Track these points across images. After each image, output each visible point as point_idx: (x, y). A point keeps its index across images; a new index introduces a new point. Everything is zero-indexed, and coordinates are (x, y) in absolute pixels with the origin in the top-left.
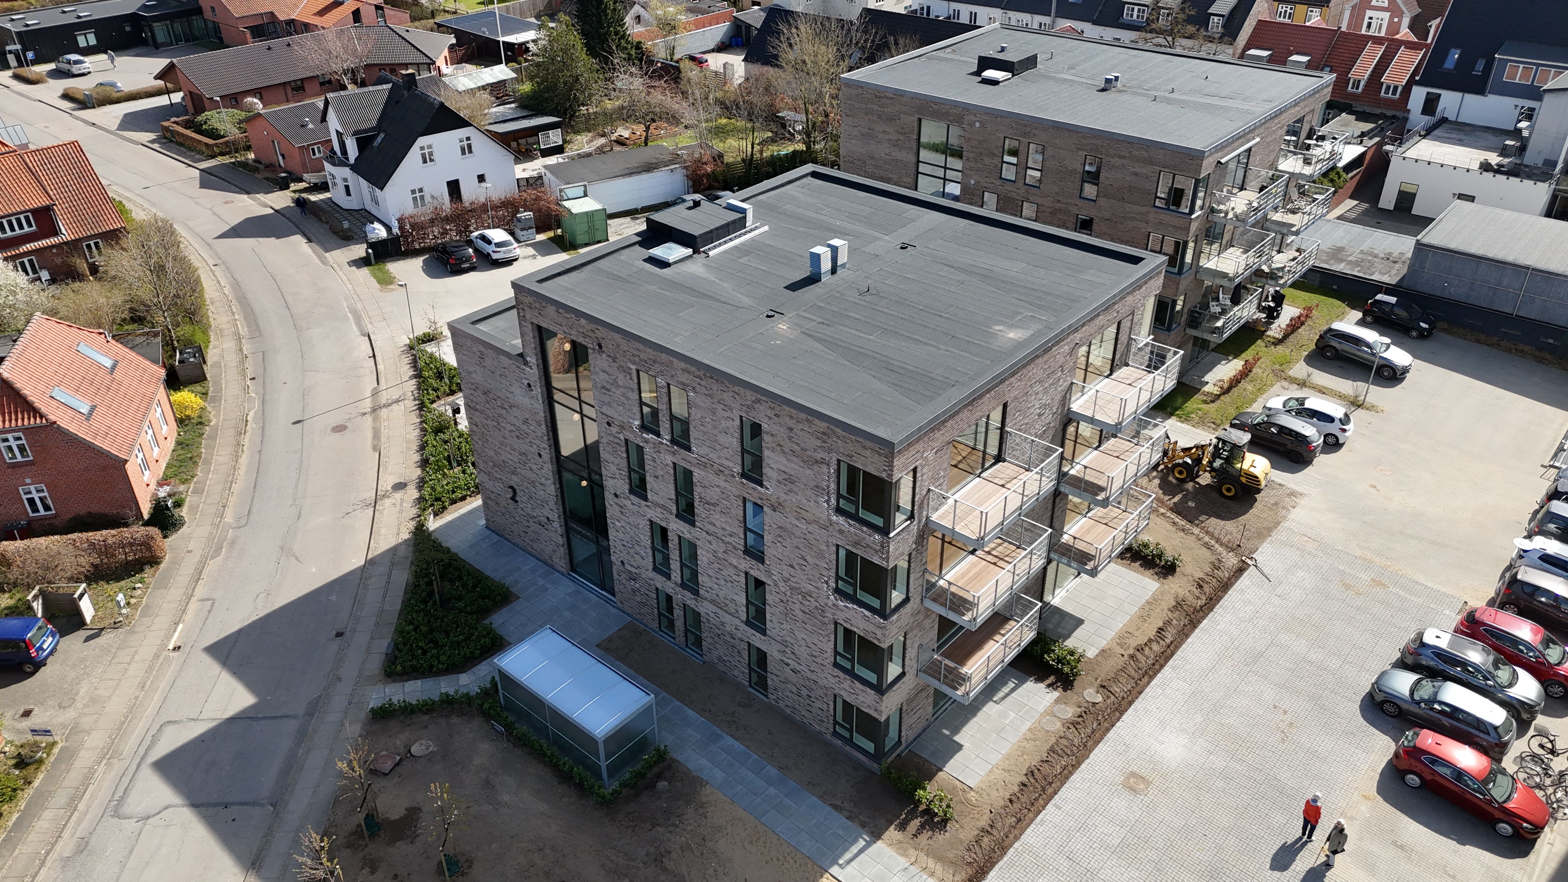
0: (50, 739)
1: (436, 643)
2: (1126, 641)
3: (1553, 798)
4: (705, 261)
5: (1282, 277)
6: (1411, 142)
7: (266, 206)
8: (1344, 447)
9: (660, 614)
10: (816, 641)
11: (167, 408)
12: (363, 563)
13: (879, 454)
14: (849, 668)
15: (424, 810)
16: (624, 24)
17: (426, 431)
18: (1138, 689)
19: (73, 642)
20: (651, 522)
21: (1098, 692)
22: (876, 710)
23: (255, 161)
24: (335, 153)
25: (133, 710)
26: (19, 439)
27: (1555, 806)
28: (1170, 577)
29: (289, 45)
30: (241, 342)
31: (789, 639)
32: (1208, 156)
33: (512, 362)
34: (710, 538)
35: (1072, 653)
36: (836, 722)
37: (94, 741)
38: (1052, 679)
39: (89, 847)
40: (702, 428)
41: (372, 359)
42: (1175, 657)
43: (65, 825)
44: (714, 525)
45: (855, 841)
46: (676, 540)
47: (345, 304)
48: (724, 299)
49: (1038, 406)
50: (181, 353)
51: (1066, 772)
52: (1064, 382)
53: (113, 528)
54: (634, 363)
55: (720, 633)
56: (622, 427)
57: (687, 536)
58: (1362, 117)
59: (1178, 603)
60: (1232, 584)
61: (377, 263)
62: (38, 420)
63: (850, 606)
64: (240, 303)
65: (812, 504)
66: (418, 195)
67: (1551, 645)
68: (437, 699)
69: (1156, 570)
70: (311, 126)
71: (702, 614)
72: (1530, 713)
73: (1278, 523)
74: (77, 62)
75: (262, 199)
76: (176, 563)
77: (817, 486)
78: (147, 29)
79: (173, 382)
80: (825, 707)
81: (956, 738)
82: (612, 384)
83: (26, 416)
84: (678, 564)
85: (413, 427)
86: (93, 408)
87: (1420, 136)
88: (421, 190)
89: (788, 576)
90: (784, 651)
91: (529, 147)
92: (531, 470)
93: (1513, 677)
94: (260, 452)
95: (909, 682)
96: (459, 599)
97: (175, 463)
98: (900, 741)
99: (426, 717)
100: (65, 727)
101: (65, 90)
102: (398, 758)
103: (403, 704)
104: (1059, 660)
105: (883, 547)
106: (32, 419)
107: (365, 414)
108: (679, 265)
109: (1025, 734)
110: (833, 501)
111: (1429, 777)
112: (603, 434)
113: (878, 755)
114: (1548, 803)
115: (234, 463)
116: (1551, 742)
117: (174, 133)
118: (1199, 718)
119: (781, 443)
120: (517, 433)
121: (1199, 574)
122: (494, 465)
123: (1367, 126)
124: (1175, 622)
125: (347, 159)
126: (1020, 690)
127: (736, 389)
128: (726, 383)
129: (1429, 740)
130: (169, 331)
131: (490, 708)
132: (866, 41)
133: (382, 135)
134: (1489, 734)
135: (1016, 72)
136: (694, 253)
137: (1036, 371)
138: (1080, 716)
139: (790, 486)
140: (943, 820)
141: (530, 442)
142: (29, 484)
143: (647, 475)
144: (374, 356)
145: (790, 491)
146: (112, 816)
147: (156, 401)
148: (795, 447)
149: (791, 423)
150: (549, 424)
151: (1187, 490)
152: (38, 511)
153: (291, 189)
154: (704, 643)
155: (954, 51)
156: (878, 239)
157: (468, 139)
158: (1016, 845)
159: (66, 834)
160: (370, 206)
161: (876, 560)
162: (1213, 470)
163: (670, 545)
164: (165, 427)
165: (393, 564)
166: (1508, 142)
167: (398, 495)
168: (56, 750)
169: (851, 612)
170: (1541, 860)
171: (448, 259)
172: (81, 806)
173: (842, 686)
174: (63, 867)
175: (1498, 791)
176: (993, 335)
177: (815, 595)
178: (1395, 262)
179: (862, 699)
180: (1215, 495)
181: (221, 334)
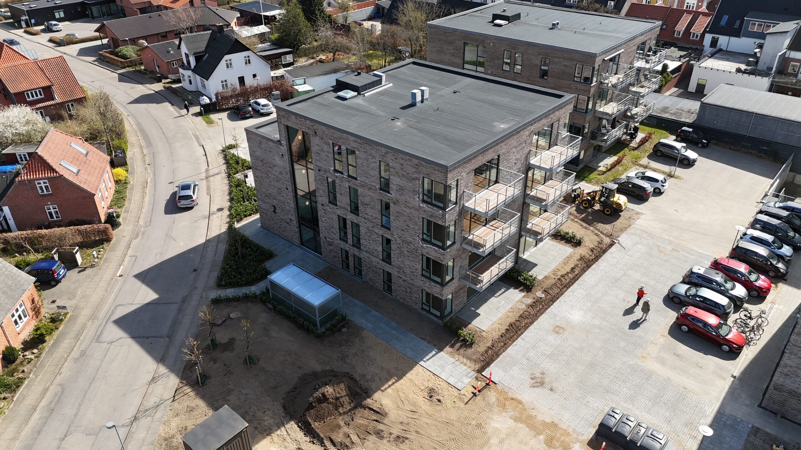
0: (65, 311)
1: (240, 274)
2: (557, 273)
3: (749, 337)
4: (363, 98)
5: (636, 118)
6: (704, 60)
7: (151, 90)
8: (664, 194)
9: (343, 261)
10: (413, 265)
11: (111, 175)
12: (204, 241)
13: (441, 172)
14: (429, 276)
15: (237, 339)
16: (323, 5)
17: (232, 186)
18: (561, 292)
19: (73, 273)
20: (339, 216)
21: (543, 293)
22: (441, 294)
23: (145, 70)
24: (184, 64)
25: (103, 301)
26: (46, 183)
27: (750, 340)
28: (578, 247)
29: (160, 15)
30: (142, 149)
31: (402, 265)
32: (599, 56)
33: (274, 144)
34: (366, 221)
35: (531, 276)
36: (423, 303)
37: (86, 313)
38: (522, 288)
39: (86, 354)
40: (362, 168)
41: (205, 156)
42: (579, 280)
43: (75, 345)
44: (368, 214)
45: (431, 352)
46: (350, 224)
47: (191, 132)
48: (372, 113)
49: (514, 159)
50: (115, 153)
51: (527, 325)
52: (527, 149)
53: (89, 224)
54: (331, 140)
55: (370, 266)
56: (325, 171)
57: (355, 221)
58: (681, 49)
59: (581, 258)
60: (607, 251)
61: (205, 115)
62: (55, 174)
63: (429, 246)
64: (141, 132)
65: (412, 199)
66: (224, 83)
67: (752, 274)
68: (241, 296)
69: (572, 244)
70: (172, 52)
71: (362, 258)
72: (741, 301)
73: (630, 225)
74: (55, 25)
75: (149, 86)
76: (118, 241)
77: (414, 191)
78: (89, 10)
79: (113, 165)
80: (418, 296)
81: (477, 311)
82: (321, 151)
83: (49, 172)
84: (351, 235)
85: (225, 185)
86: (79, 171)
87: (708, 57)
88: (226, 81)
89: (401, 235)
90: (399, 272)
91: (277, 63)
92: (283, 196)
93: (734, 287)
94: (154, 195)
95: (455, 283)
96: (250, 255)
97: (115, 200)
98: (451, 311)
99: (236, 303)
100: (72, 307)
101: (50, 38)
102: (224, 319)
103: (225, 297)
104: (525, 279)
105: (443, 216)
106: (52, 174)
107: (202, 179)
108: (351, 100)
109: (509, 309)
110: (421, 197)
111: (691, 327)
112: (317, 176)
113: (442, 317)
114: (746, 339)
115: (142, 200)
116: (749, 313)
117: (105, 57)
118: (589, 304)
119: (398, 172)
120: (276, 179)
121: (592, 246)
122: (266, 196)
123: (683, 53)
124: (580, 265)
125: (190, 66)
126: (507, 292)
127: (378, 148)
128: (373, 145)
129: (691, 310)
130: (109, 142)
131: (266, 299)
132: (440, 12)
133: (207, 55)
134: (720, 309)
135: (510, 21)
136: (358, 94)
137: (513, 142)
138: (534, 303)
139: (402, 192)
140: (470, 344)
141: (283, 183)
142: (50, 205)
143: (337, 193)
144: (206, 155)
145: (402, 194)
146: (96, 342)
147: (106, 171)
148: (404, 173)
149: (402, 162)
150: (292, 174)
151: (588, 212)
152: (54, 218)
153: (163, 82)
154: (363, 272)
155: (481, 13)
156: (443, 89)
157: (248, 57)
158: (504, 354)
159: (75, 349)
160: (201, 89)
161: (440, 223)
162: (601, 202)
163: (347, 226)
164: (110, 183)
165: (218, 241)
166: (750, 59)
167: (220, 213)
168: (68, 316)
169: (430, 249)
170: (741, 361)
171: (240, 112)
172: (81, 338)
173: (425, 285)
174: (75, 362)
175: (723, 331)
176: (494, 127)
177: (413, 243)
178: (692, 113)
179: (434, 290)
180: (601, 214)
181: (133, 145)
